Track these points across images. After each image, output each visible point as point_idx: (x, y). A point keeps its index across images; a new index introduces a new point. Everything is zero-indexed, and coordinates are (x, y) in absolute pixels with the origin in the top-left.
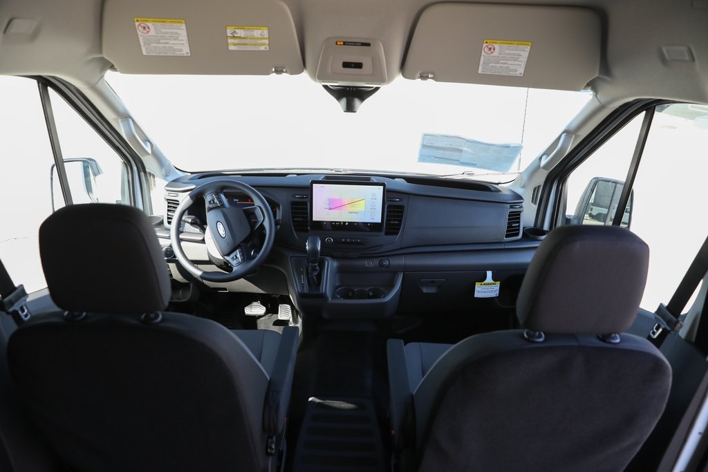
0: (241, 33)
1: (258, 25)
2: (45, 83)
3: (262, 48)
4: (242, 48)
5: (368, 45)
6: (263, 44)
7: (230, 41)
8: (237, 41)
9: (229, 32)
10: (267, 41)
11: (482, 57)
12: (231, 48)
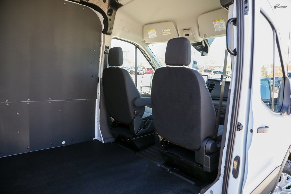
0: (165, 31)
1: (168, 29)
2: (137, 47)
3: (169, 34)
4: (166, 34)
5: (189, 29)
6: (169, 33)
7: (163, 33)
8: (164, 33)
9: (163, 31)
10: (170, 32)
11: (215, 27)
12: (164, 34)
